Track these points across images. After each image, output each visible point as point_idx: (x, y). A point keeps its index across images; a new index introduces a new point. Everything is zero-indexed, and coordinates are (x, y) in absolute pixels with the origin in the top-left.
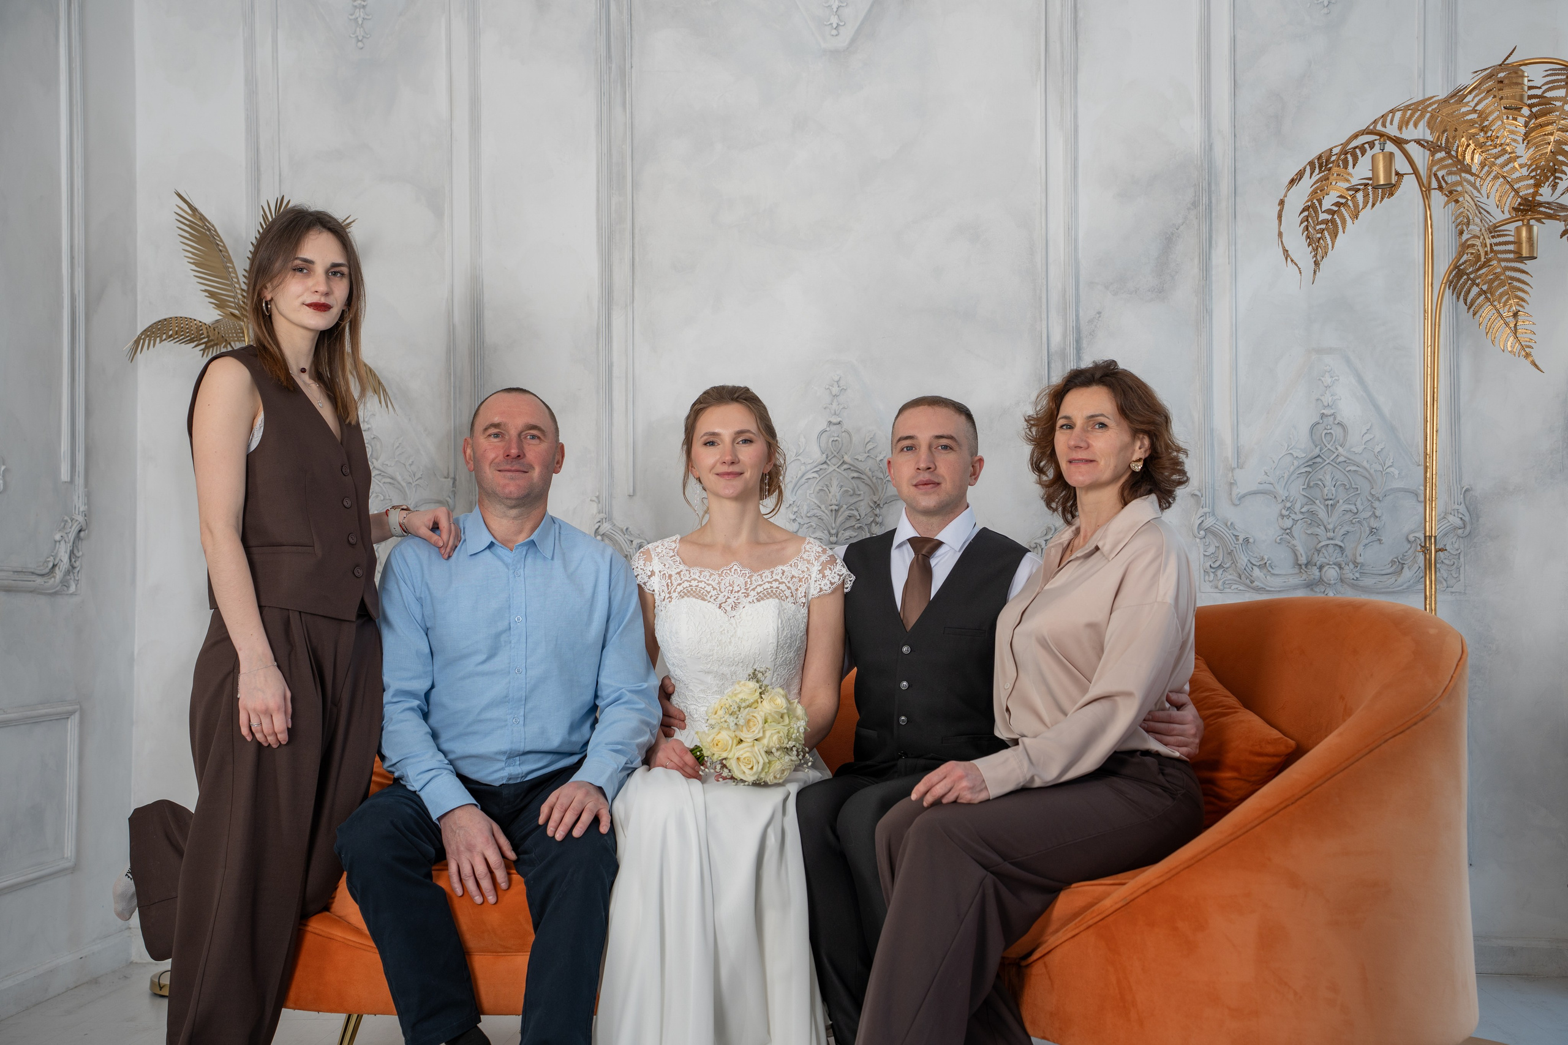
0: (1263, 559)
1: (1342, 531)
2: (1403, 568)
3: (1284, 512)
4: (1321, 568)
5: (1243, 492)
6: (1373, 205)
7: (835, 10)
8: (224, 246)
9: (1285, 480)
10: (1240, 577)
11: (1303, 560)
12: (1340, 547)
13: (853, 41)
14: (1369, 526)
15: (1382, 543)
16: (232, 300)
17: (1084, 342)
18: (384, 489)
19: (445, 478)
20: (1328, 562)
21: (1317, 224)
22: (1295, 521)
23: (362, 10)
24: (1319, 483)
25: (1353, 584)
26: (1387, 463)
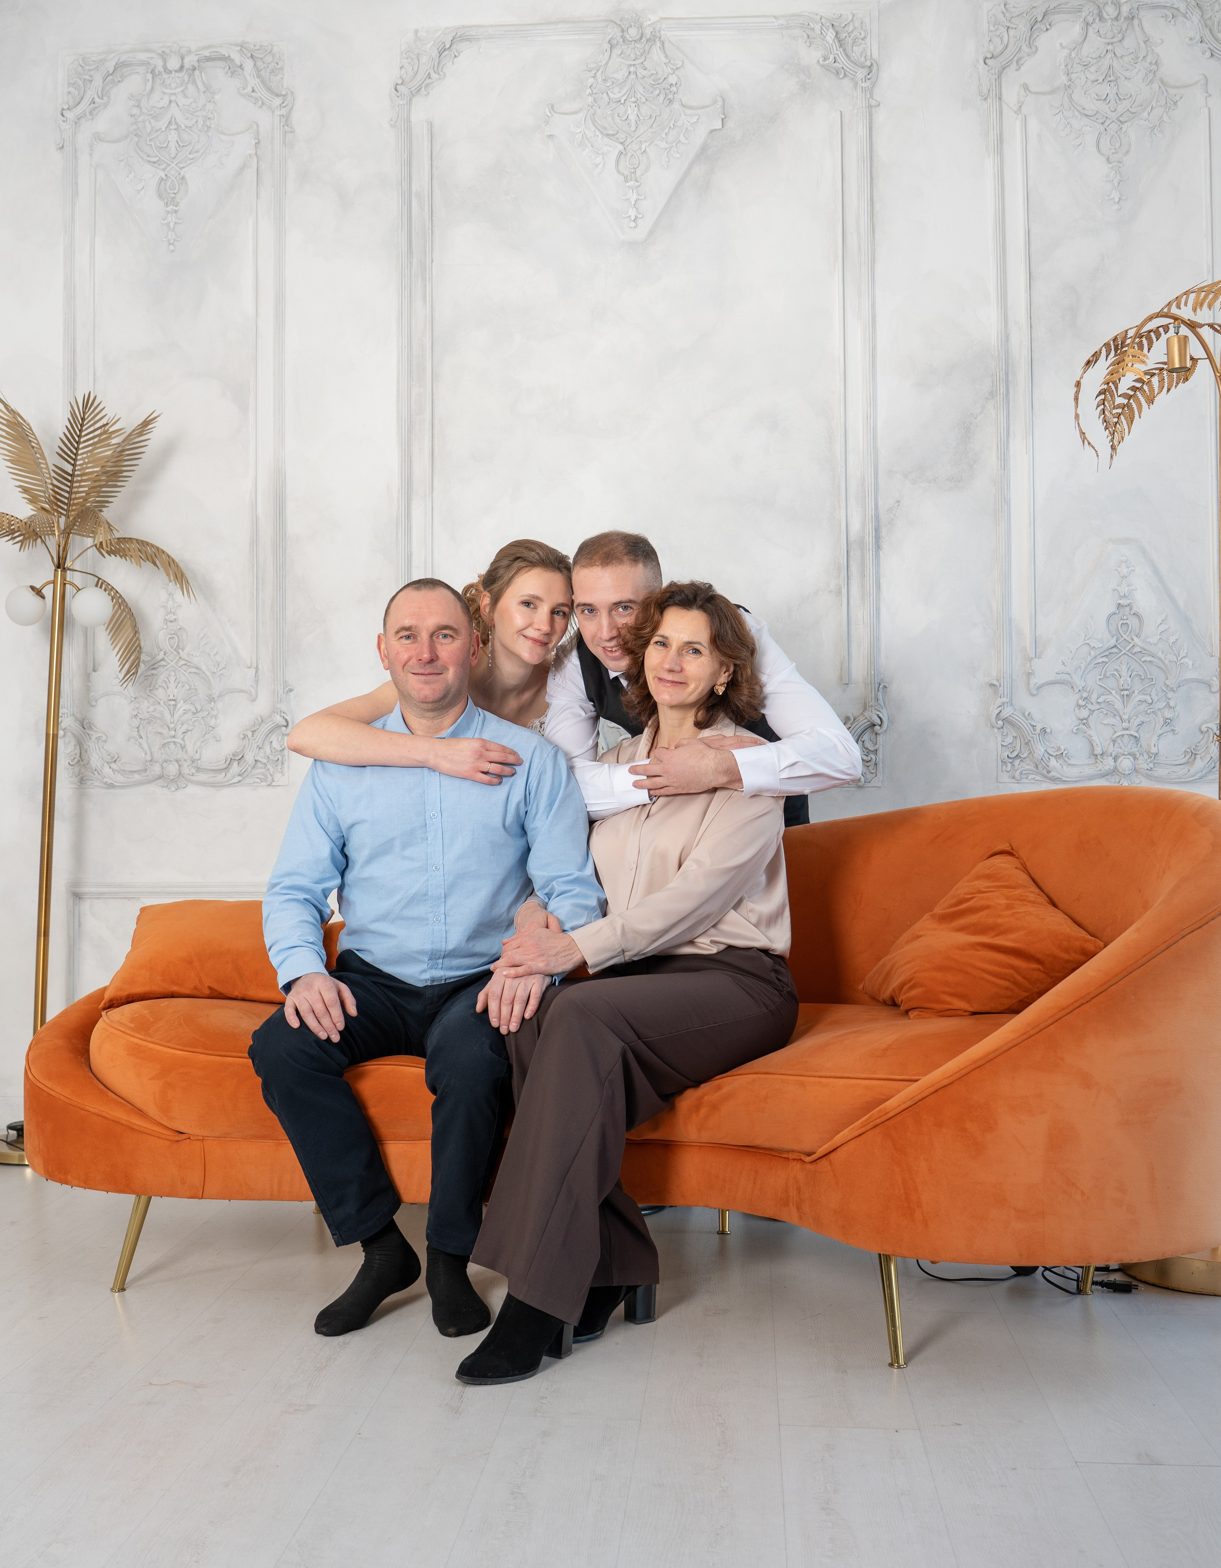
0: (1059, 749)
1: (1137, 722)
2: (1195, 758)
3: (1081, 703)
4: (1115, 759)
5: (1040, 682)
6: (1169, 390)
7: (633, 203)
8: (38, 444)
9: (1082, 670)
10: (1037, 767)
11: (1098, 751)
12: (1135, 737)
13: (651, 233)
14: (1163, 717)
15: (1176, 734)
16: (43, 494)
17: (883, 530)
18: (189, 678)
19: (249, 668)
20: (1123, 752)
21: (1114, 408)
22: (1092, 712)
23: (174, 214)
24: (1115, 673)
25: (1147, 775)
26: (1182, 654)
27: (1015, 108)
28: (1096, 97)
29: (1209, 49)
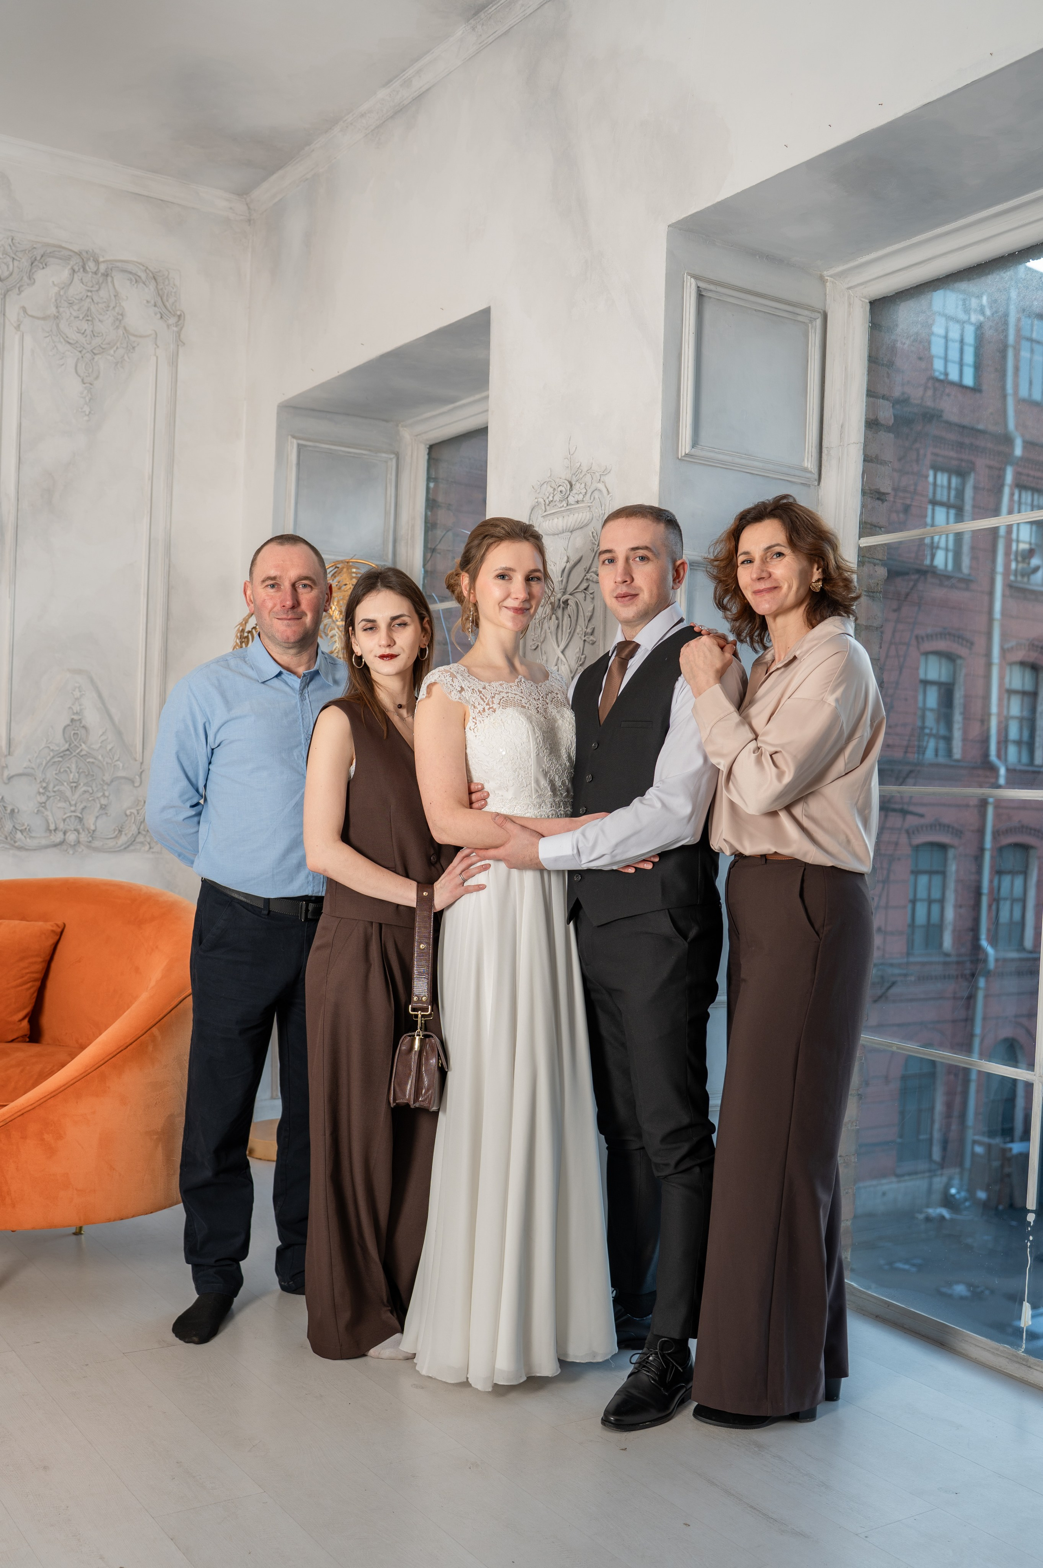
0: (23, 825)
1: (81, 806)
3: (41, 790)
4: (65, 833)
5: (12, 774)
9: (43, 766)
10: (6, 838)
11: (52, 827)
12: (79, 818)
14: (100, 803)
15: (110, 816)
20: (70, 827)
22: (48, 798)
24: (67, 769)
26: (116, 758)
27: (15, 325)
28: (77, 330)
29: (160, 313)
